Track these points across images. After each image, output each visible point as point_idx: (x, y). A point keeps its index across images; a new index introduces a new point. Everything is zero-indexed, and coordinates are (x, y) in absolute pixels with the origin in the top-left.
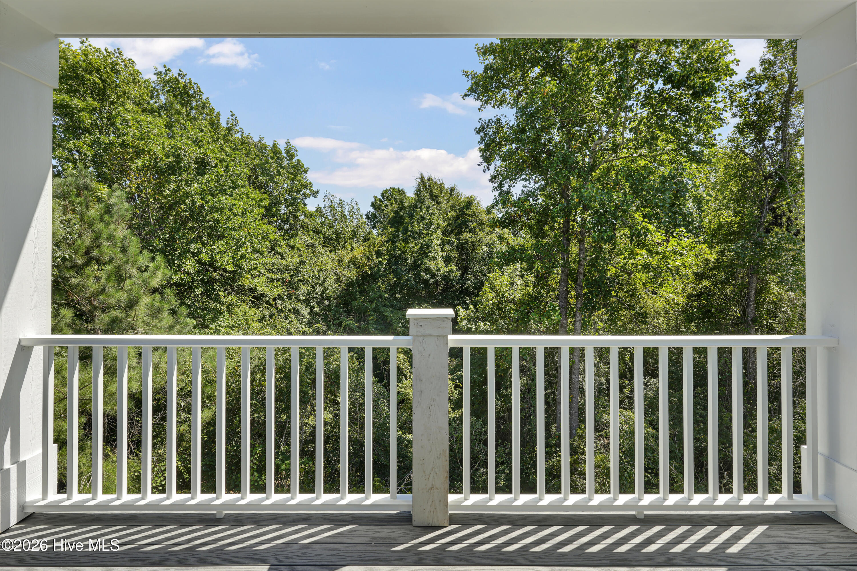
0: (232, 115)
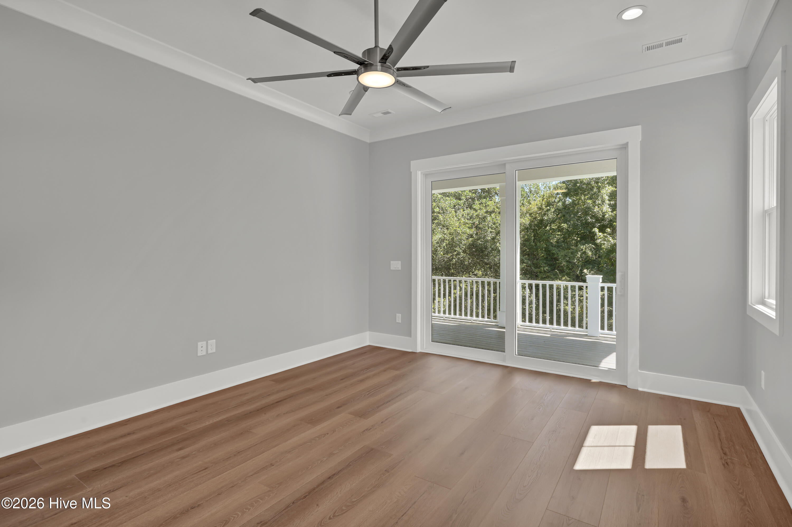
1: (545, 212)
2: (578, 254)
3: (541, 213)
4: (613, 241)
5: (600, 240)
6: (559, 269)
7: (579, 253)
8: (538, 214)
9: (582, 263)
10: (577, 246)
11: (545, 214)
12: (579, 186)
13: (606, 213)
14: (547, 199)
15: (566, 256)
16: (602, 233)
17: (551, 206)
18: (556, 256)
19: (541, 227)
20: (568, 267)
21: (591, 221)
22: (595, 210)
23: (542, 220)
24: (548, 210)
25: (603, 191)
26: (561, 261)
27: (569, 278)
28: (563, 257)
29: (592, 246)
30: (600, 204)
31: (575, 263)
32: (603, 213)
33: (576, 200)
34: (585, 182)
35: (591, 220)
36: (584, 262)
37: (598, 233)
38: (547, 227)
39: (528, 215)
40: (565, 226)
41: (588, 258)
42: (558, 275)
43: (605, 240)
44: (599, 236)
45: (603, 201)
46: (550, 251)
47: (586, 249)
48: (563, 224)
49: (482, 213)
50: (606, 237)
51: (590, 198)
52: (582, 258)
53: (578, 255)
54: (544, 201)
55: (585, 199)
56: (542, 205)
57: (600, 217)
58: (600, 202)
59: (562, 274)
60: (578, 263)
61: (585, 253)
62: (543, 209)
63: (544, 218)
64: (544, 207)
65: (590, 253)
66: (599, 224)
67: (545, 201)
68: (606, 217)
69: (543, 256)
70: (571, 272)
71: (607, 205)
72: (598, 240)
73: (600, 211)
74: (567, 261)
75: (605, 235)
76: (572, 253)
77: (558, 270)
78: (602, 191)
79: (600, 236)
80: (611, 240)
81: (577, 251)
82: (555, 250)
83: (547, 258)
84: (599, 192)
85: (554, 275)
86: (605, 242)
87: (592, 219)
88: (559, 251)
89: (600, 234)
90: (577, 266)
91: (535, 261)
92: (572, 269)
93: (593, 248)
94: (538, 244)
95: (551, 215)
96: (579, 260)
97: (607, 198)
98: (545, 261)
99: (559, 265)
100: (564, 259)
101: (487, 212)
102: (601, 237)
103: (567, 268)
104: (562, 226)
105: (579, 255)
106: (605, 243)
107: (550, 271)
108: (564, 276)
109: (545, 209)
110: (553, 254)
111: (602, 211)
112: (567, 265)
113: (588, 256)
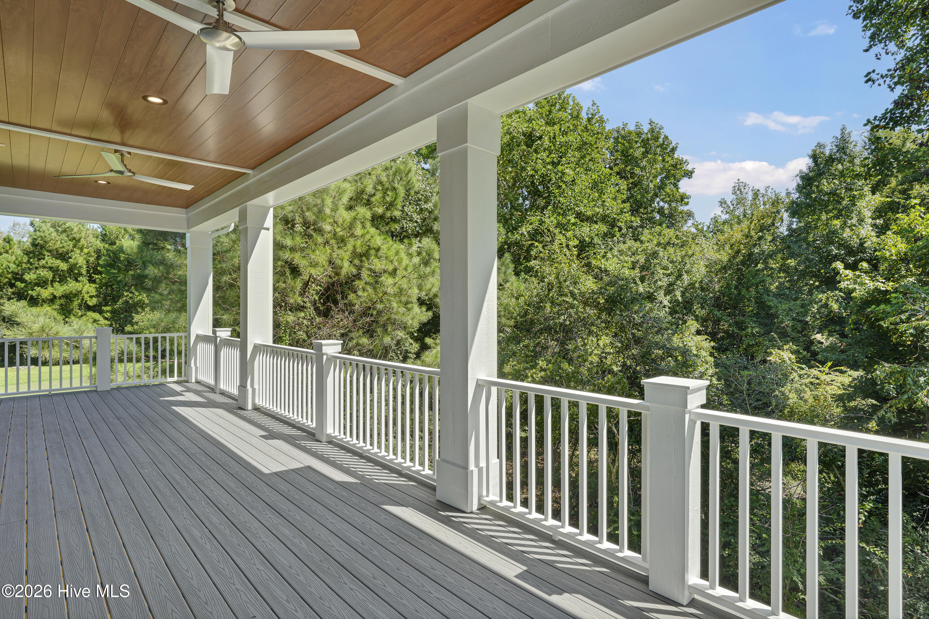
0: (594, 104)
1: (756, 241)
2: (814, 308)
3: (748, 243)
4: (872, 284)
5: (846, 283)
6: (778, 331)
7: (816, 306)
8: (743, 244)
9: (821, 322)
10: (811, 295)
11: (755, 245)
12: (816, 197)
13: (866, 240)
14: (759, 221)
15: (791, 310)
16: (850, 271)
17: (765, 232)
18: (773, 311)
19: (749, 266)
20: (794, 328)
21: (838, 253)
22: (844, 235)
23: (751, 254)
24: (760, 238)
25: (861, 204)
26: (783, 319)
27: (796, 346)
28: (785, 313)
29: (840, 295)
30: (855, 226)
31: (807, 322)
32: (860, 240)
33: (812, 222)
34: (826, 190)
35: (836, 252)
36: (824, 321)
37: (843, 270)
38: (759, 265)
39: (727, 247)
40: (792, 262)
41: (832, 314)
42: (776, 341)
43: (855, 283)
44: (845, 276)
45: (861, 221)
46: (763, 303)
47: (828, 298)
48: (789, 261)
49: (650, 246)
50: (859, 276)
51: (837, 217)
52: (820, 313)
53: (813, 310)
54: (753, 224)
55: (827, 219)
56: (749, 231)
57: (854, 247)
58: (854, 221)
59: (783, 339)
60: (814, 322)
61: (826, 305)
62: (752, 237)
63: (754, 251)
64: (753, 233)
65: (835, 307)
66: (853, 259)
67: (755, 224)
68: (866, 245)
69: (752, 311)
70: (800, 337)
71: (869, 226)
72: (842, 283)
73: (854, 236)
74: (794, 319)
75: (858, 273)
76: (802, 306)
77: (776, 332)
78: (858, 203)
79: (847, 276)
80: (867, 282)
81: (811, 302)
82: (772, 301)
83: (758, 313)
84: (854, 205)
85: (770, 341)
86: (857, 286)
87: (839, 250)
88: (780, 302)
89: (847, 272)
90: (812, 327)
91: (739, 318)
92: (802, 331)
93: (842, 297)
94: (744, 292)
95: (766, 247)
96: (814, 317)
97: (867, 214)
98: (755, 319)
99: (778, 325)
100: (787, 315)
101: (659, 244)
102: (849, 277)
103: (793, 330)
104: (788, 264)
105: (815, 310)
106: (855, 288)
107: (762, 335)
108: (787, 343)
109: (756, 237)
110: (770, 307)
111: (858, 236)
112: (792, 326)
113: (831, 311)
